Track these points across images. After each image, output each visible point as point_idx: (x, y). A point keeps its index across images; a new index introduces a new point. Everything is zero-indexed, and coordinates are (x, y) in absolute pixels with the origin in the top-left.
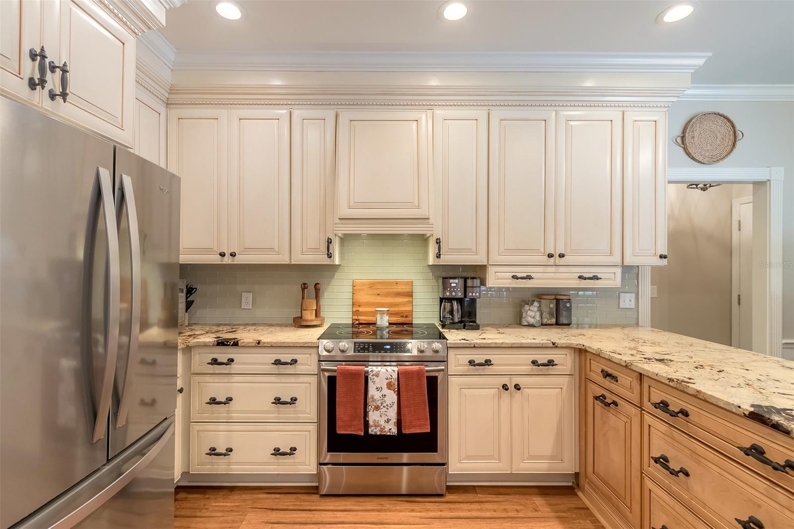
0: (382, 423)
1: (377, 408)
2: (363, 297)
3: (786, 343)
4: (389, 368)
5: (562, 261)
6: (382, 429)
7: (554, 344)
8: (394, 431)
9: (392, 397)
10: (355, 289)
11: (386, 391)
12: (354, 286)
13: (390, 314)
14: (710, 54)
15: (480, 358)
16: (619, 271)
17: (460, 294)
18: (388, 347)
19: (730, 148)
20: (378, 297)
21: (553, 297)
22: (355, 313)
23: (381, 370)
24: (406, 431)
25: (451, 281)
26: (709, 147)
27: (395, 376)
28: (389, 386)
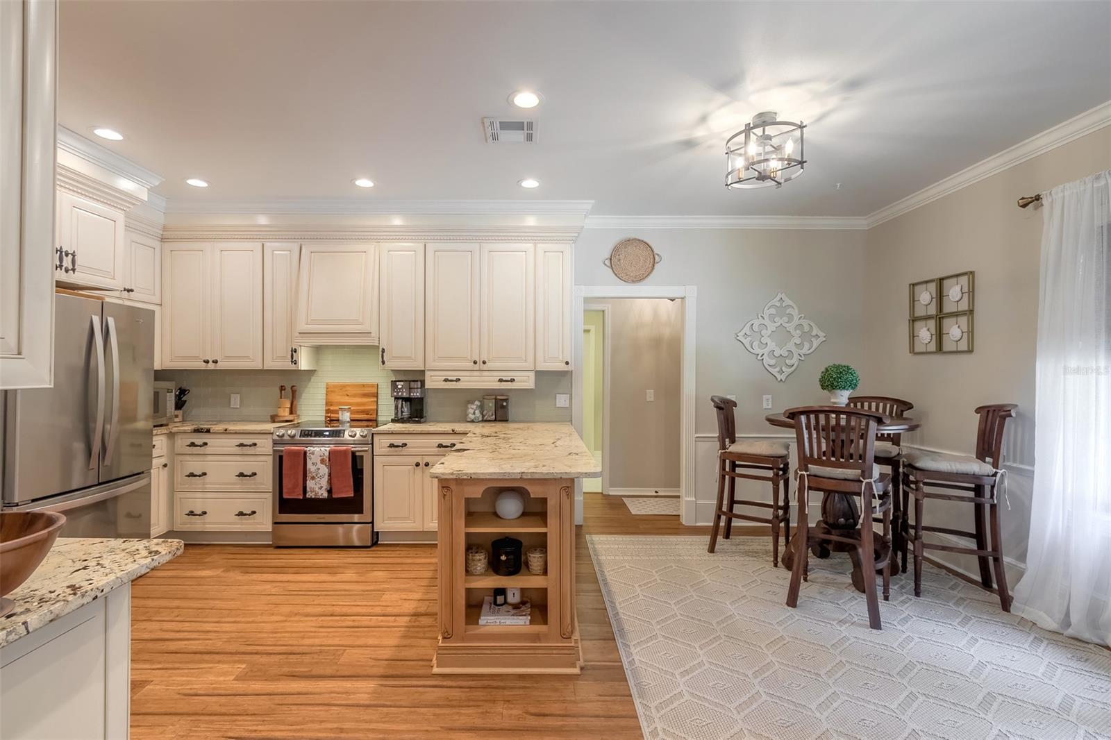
0: (317, 489)
1: (313, 478)
2: (336, 398)
3: (697, 437)
4: (322, 449)
5: (485, 367)
6: (316, 494)
7: (453, 431)
8: (326, 495)
9: (324, 470)
10: (329, 390)
11: (320, 465)
12: (327, 388)
13: (353, 412)
14: (593, 201)
15: (398, 442)
16: (532, 375)
17: (405, 394)
18: (327, 433)
19: (651, 269)
20: (347, 398)
21: (494, 397)
22: (328, 411)
23: (316, 449)
24: (334, 496)
25: (398, 383)
26: (633, 268)
27: (327, 454)
28: (322, 461)
